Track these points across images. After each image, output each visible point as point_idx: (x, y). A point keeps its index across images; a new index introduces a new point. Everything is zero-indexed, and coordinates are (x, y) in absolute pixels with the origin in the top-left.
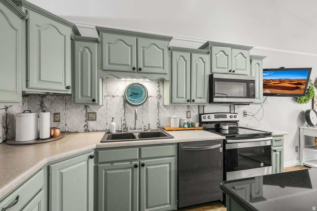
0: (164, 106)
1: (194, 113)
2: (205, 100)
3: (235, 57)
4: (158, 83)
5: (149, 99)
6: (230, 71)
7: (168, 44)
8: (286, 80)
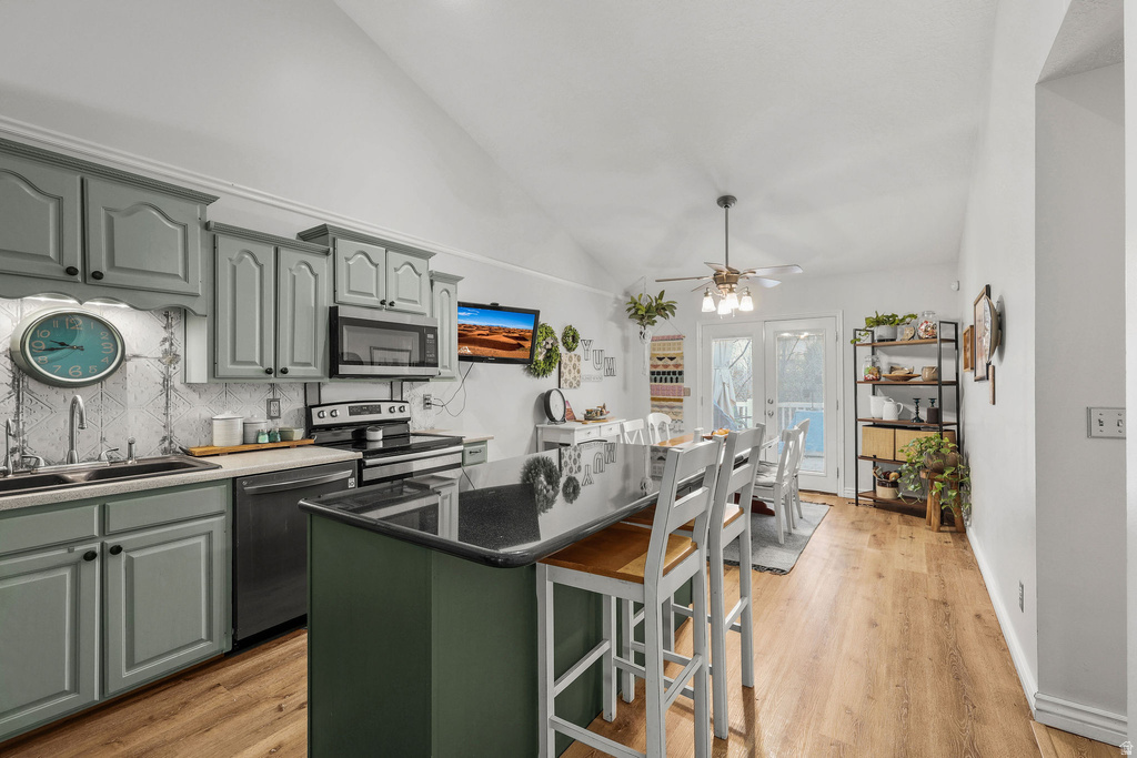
0: (190, 385)
1: (292, 403)
2: (316, 371)
3: (396, 270)
4: (167, 316)
5: (130, 365)
6: (383, 302)
7: (203, 212)
8: (500, 328)
